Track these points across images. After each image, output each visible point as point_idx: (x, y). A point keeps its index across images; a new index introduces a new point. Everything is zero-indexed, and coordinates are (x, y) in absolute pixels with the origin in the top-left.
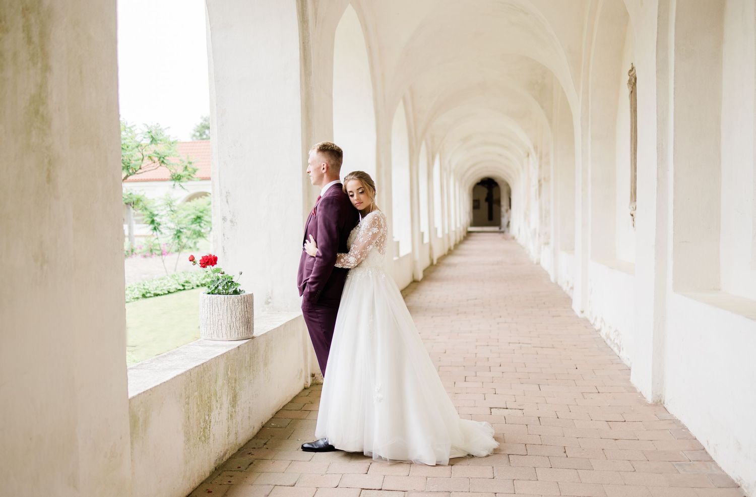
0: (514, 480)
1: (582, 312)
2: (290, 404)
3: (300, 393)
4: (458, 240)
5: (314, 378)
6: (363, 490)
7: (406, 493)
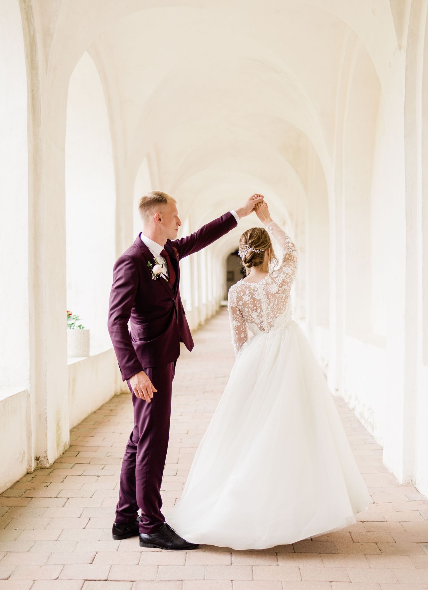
0: (253, 566)
1: (337, 390)
2: (9, 490)
3: (21, 478)
4: (210, 314)
5: (39, 461)
6: (86, 582)
7: (134, 583)
